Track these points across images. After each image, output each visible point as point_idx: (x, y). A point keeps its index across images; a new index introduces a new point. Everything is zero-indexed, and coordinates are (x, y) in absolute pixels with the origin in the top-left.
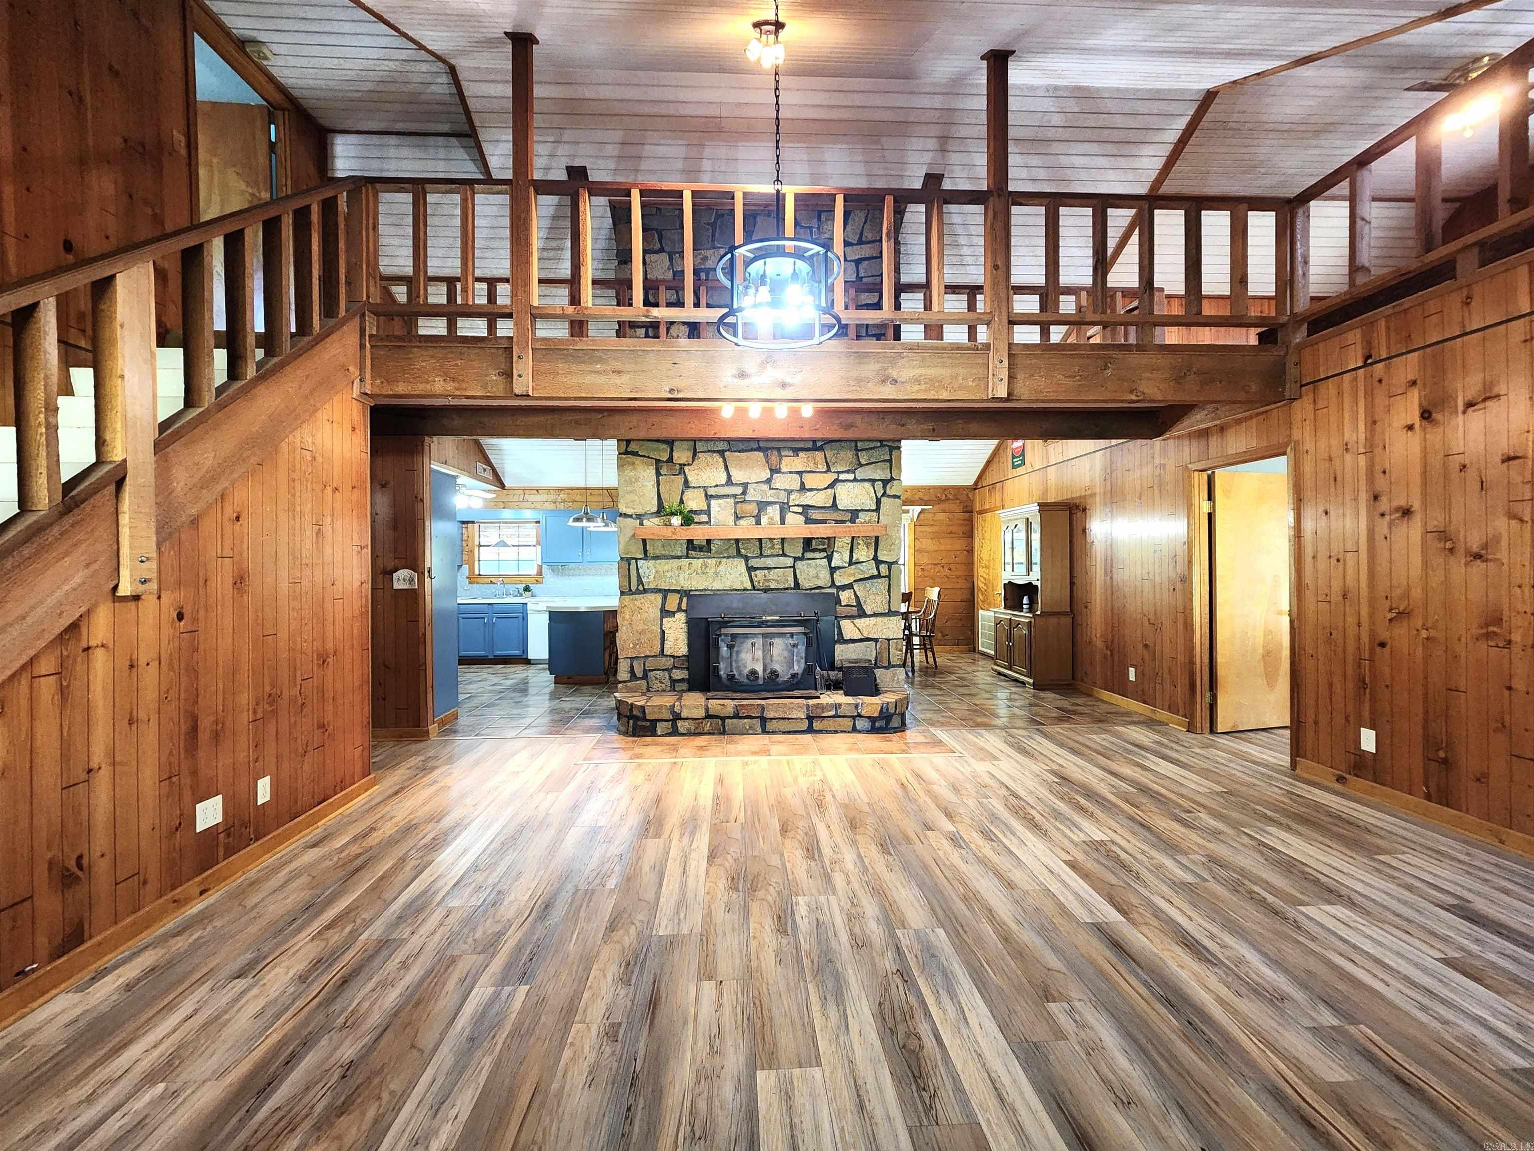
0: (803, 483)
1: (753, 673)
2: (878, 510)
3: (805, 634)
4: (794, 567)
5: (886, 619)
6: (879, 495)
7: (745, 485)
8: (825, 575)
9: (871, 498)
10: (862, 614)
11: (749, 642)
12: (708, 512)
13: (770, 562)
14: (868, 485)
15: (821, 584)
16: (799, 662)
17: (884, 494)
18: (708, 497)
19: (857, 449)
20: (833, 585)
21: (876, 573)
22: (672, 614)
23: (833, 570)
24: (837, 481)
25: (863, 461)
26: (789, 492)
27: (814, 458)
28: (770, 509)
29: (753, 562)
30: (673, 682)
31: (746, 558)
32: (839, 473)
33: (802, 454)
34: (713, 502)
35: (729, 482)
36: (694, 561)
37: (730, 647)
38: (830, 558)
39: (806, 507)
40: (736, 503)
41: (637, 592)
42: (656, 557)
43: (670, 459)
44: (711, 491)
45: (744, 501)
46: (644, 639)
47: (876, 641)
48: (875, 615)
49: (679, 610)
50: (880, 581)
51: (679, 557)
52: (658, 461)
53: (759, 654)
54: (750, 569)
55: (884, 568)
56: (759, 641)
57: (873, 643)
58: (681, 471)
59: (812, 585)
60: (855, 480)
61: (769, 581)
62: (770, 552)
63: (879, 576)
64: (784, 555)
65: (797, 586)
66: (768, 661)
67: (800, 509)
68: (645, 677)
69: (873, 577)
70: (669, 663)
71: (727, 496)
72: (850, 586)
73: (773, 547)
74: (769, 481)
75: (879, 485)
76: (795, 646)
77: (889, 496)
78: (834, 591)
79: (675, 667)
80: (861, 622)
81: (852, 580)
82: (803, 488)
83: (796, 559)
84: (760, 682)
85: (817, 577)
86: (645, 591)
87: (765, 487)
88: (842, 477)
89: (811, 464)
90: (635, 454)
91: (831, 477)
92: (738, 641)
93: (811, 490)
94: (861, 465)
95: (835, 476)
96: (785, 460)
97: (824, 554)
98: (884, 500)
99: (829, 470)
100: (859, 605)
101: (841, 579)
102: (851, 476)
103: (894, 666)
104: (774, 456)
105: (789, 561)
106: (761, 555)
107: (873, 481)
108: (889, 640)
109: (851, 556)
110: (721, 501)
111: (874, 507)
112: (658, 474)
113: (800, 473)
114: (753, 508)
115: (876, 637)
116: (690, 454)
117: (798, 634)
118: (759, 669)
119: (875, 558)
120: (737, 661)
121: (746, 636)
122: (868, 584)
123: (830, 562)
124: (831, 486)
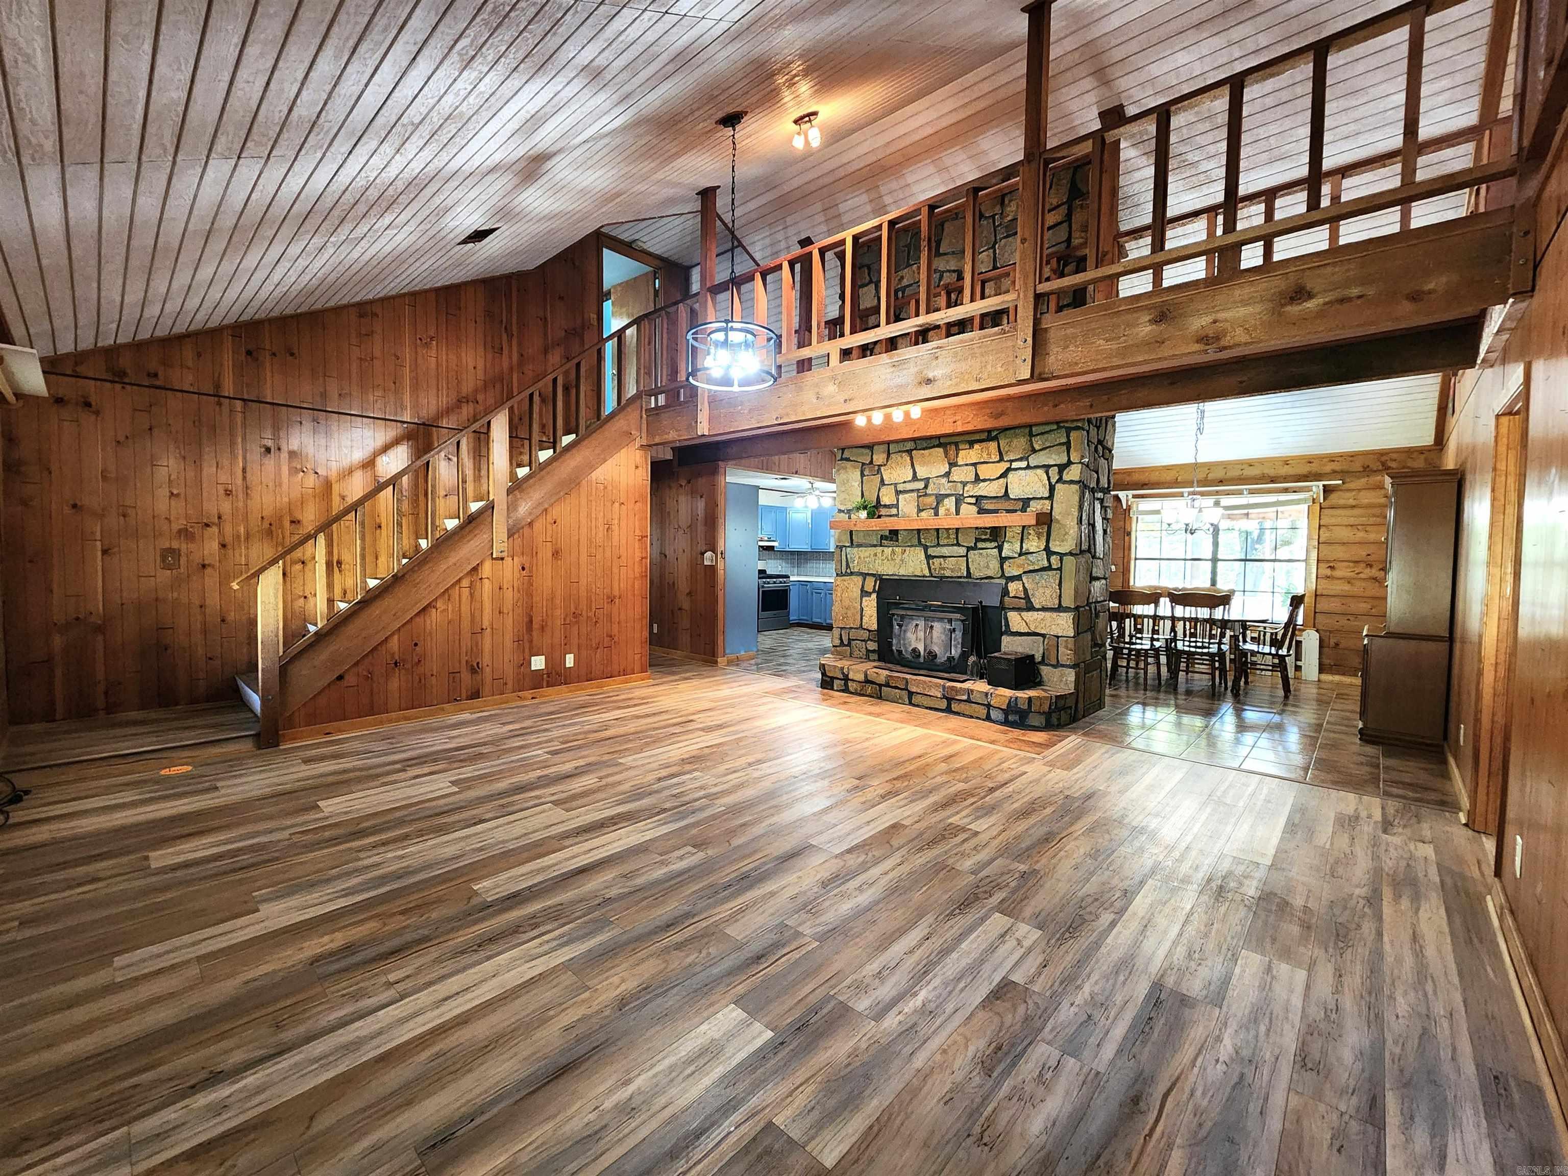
0: (977, 475)
1: (914, 650)
2: (1051, 497)
3: (962, 621)
4: (967, 556)
5: (1055, 615)
6: (1053, 481)
7: (927, 480)
8: (995, 564)
9: (1044, 485)
10: (1030, 608)
11: (915, 623)
12: (897, 506)
13: (945, 551)
14: (1040, 472)
15: (990, 573)
16: (956, 647)
17: (1060, 480)
18: (898, 493)
19: (1031, 435)
20: (1003, 575)
21: (1046, 564)
22: (869, 594)
23: (1003, 560)
24: (1009, 470)
25: (1037, 447)
26: (964, 484)
27: (988, 449)
28: (946, 501)
29: (931, 551)
30: (868, 651)
31: (926, 548)
32: (1011, 461)
33: (976, 446)
34: (901, 497)
35: (915, 478)
36: (886, 549)
37: (900, 626)
38: (1000, 548)
39: (979, 499)
40: (919, 497)
41: (846, 574)
42: (859, 546)
43: (871, 462)
44: (901, 487)
45: (926, 495)
46: (850, 614)
47: (1043, 636)
48: (1044, 609)
49: (874, 591)
50: (1050, 573)
51: (875, 546)
52: (863, 464)
53: (921, 634)
54: (928, 557)
55: (1054, 560)
56: (922, 623)
57: (1041, 639)
58: (879, 471)
59: (982, 575)
60: (1028, 467)
61: (944, 569)
62: (946, 542)
63: (1049, 568)
64: (958, 544)
65: (969, 575)
66: (928, 642)
67: (973, 500)
68: (849, 645)
69: (1043, 569)
70: (866, 635)
71: (912, 491)
72: (1018, 578)
73: (948, 538)
74: (947, 474)
75: (1054, 472)
76: (954, 630)
77: (1065, 482)
78: (1004, 582)
79: (869, 639)
80: (1029, 616)
81: (1020, 571)
82: (977, 480)
83: (969, 549)
84: (922, 660)
85: (988, 567)
86: (852, 574)
87: (944, 480)
88: (1015, 465)
89: (985, 455)
90: (848, 460)
91: (1004, 466)
92: (906, 621)
93: (984, 480)
94: (1034, 451)
95: (1007, 465)
96: (962, 453)
97: (994, 544)
98: (1059, 486)
99: (1001, 459)
100: (1027, 597)
101: (1011, 570)
102: (1024, 464)
103: (1063, 666)
104: (952, 451)
105: (962, 551)
106: (938, 545)
107: (1047, 467)
108: (1058, 637)
109: (1021, 547)
110: (907, 496)
111: (1047, 495)
112: (862, 475)
113: (974, 465)
114: (931, 500)
115: (1043, 632)
116: (885, 456)
117: (957, 620)
118: (921, 648)
119: (1047, 549)
120: (904, 639)
121: (911, 618)
122: (1037, 576)
123: (1000, 552)
124: (1004, 475)
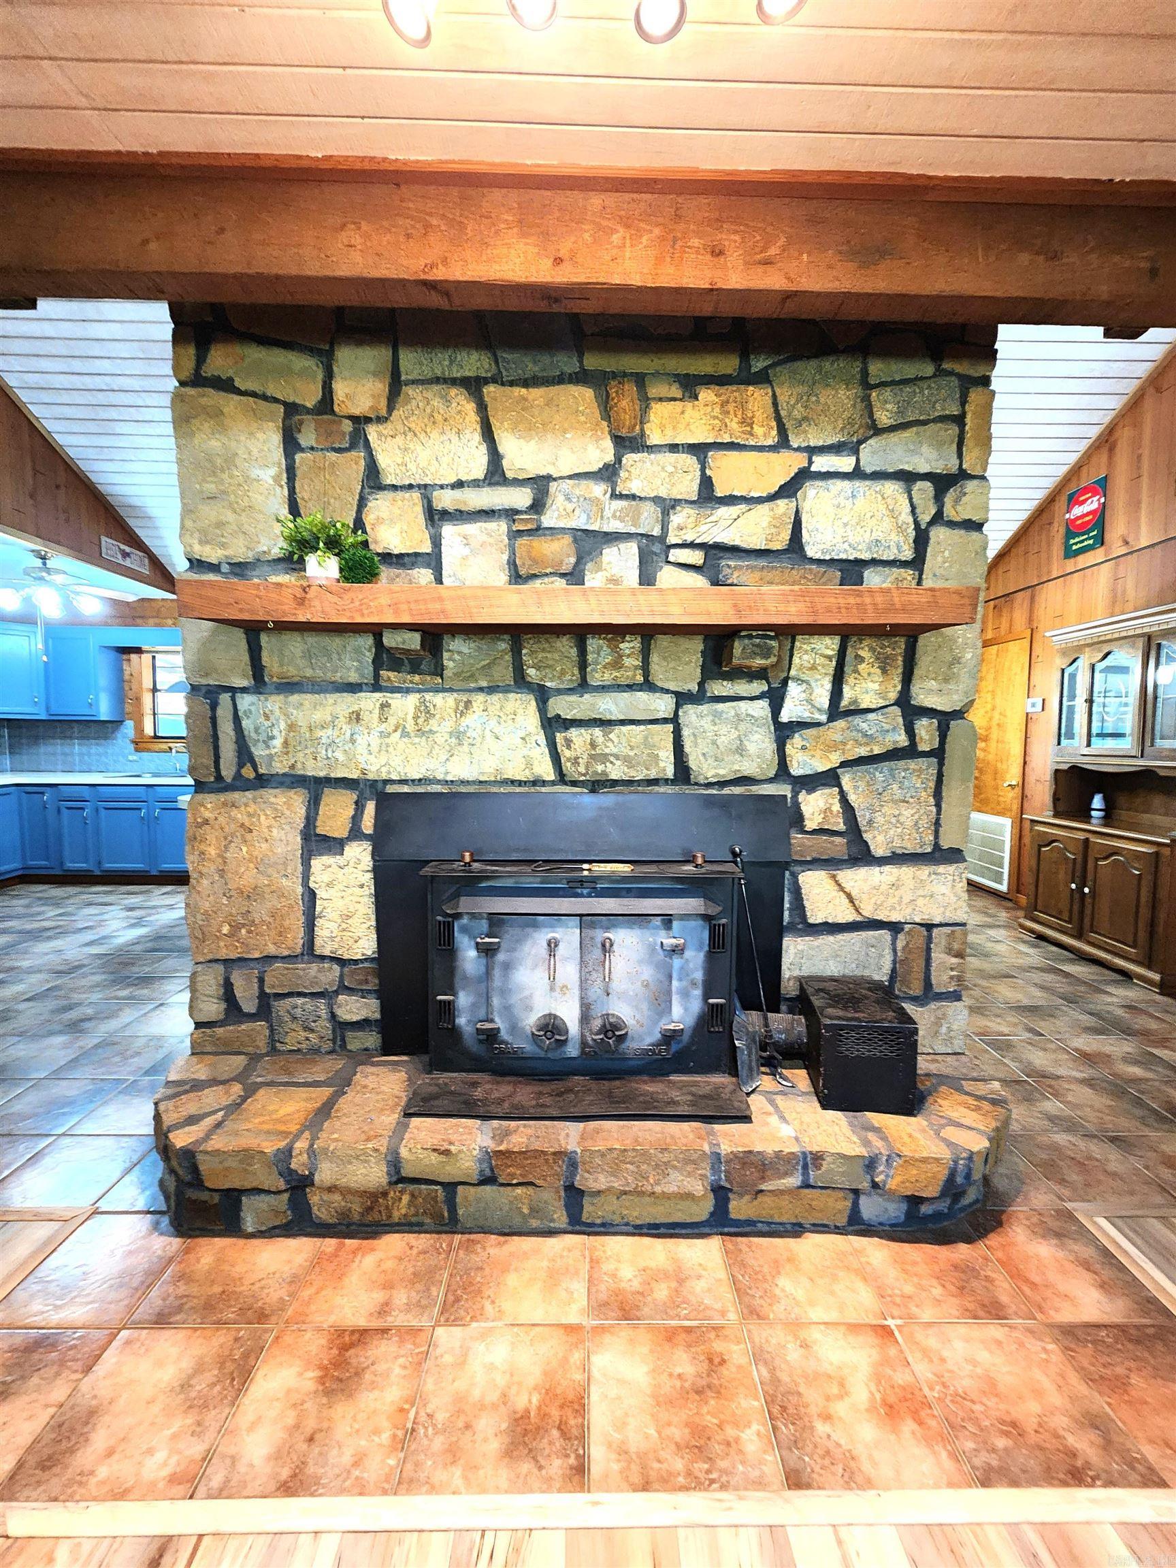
0: (706, 483)
1: (551, 1027)
2: (917, 562)
3: (707, 918)
4: (674, 720)
5: (924, 872)
6: (925, 518)
7: (541, 485)
8: (761, 744)
9: (900, 529)
10: (861, 855)
11: (541, 937)
12: (434, 561)
13: (609, 705)
14: (892, 488)
15: (748, 768)
16: (685, 994)
17: (938, 518)
18: (435, 517)
19: (867, 386)
20: (783, 771)
21: (902, 739)
22: (334, 845)
23: (783, 732)
24: (804, 476)
25: (884, 417)
26: (667, 506)
27: (743, 405)
28: (610, 554)
29: (562, 706)
30: (341, 1028)
31: (542, 695)
32: (812, 451)
33: (706, 395)
34: (449, 531)
35: (496, 474)
36: (396, 700)
37: (487, 951)
38: (776, 699)
39: (716, 551)
40: (515, 535)
41: (240, 784)
42: (289, 687)
43: (326, 404)
44: (445, 500)
45: (537, 531)
46: (260, 912)
47: (895, 928)
48: (898, 858)
49: (356, 833)
50: (913, 764)
51: (353, 688)
52: (292, 409)
53: (569, 971)
54: (552, 725)
55: (926, 731)
56: (569, 936)
57: (885, 935)
58: (358, 439)
59: (724, 772)
60: (857, 474)
61: (604, 758)
62: (607, 677)
63: (910, 752)
64: (648, 685)
65: (683, 772)
66: (595, 991)
67: (696, 557)
68: (265, 1009)
69: (894, 754)
70: (330, 976)
71: (487, 514)
72: (830, 778)
73: (617, 664)
74: (609, 473)
75: (924, 489)
76: (676, 951)
77: (952, 524)
78: (785, 790)
79: (343, 989)
80: (858, 879)
81: (835, 759)
82: (707, 495)
83: (682, 698)
84: (572, 1051)
85: (740, 750)
86: (262, 781)
87: (599, 490)
88: (822, 463)
89: (734, 425)
90: (225, 385)
91: (784, 466)
92: (511, 933)
93: (731, 500)
94: (877, 431)
95: (799, 461)
96: (659, 412)
97: (759, 687)
98: (939, 534)
99: (783, 443)
100: (854, 830)
101: (802, 761)
102: (845, 463)
103: (940, 997)
104: (626, 402)
105: (662, 705)
106: (583, 686)
107: (907, 478)
108: (929, 927)
109: (836, 694)
110: (473, 529)
111: (908, 554)
112: (291, 445)
113: (699, 450)
114: (560, 551)
115: (895, 917)
116: (380, 387)
117: (684, 917)
118: (570, 1015)
119: (904, 701)
120: (505, 992)
121: (531, 920)
122: (880, 773)
123: (776, 708)
124: (789, 489)
